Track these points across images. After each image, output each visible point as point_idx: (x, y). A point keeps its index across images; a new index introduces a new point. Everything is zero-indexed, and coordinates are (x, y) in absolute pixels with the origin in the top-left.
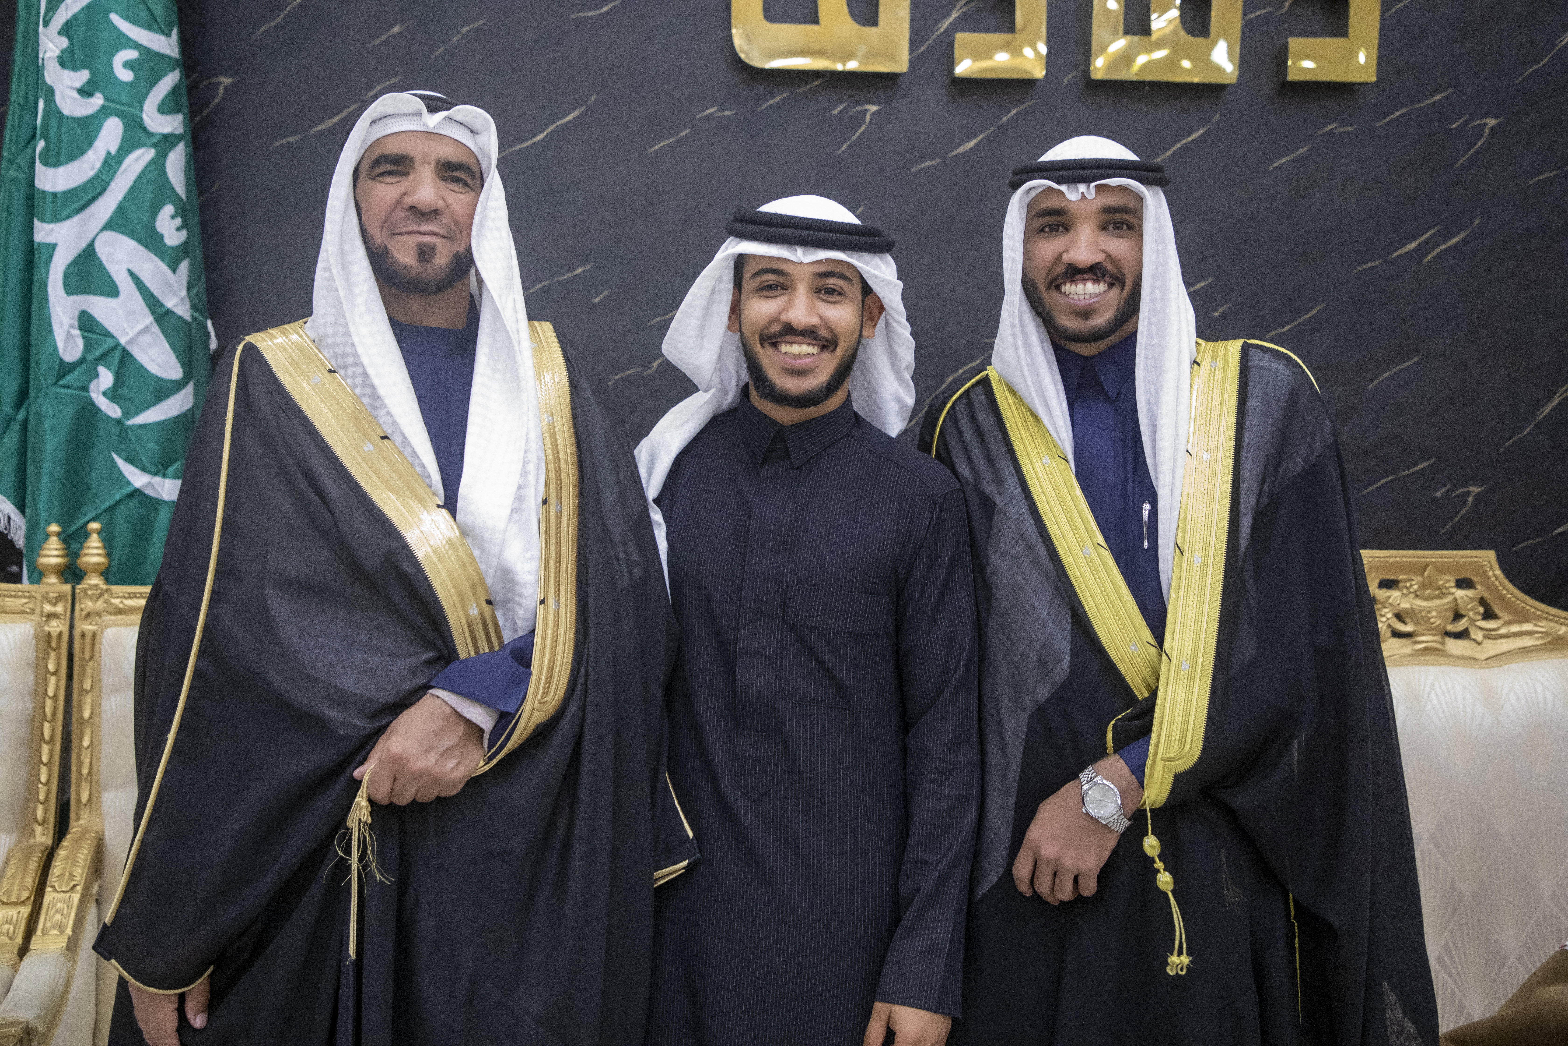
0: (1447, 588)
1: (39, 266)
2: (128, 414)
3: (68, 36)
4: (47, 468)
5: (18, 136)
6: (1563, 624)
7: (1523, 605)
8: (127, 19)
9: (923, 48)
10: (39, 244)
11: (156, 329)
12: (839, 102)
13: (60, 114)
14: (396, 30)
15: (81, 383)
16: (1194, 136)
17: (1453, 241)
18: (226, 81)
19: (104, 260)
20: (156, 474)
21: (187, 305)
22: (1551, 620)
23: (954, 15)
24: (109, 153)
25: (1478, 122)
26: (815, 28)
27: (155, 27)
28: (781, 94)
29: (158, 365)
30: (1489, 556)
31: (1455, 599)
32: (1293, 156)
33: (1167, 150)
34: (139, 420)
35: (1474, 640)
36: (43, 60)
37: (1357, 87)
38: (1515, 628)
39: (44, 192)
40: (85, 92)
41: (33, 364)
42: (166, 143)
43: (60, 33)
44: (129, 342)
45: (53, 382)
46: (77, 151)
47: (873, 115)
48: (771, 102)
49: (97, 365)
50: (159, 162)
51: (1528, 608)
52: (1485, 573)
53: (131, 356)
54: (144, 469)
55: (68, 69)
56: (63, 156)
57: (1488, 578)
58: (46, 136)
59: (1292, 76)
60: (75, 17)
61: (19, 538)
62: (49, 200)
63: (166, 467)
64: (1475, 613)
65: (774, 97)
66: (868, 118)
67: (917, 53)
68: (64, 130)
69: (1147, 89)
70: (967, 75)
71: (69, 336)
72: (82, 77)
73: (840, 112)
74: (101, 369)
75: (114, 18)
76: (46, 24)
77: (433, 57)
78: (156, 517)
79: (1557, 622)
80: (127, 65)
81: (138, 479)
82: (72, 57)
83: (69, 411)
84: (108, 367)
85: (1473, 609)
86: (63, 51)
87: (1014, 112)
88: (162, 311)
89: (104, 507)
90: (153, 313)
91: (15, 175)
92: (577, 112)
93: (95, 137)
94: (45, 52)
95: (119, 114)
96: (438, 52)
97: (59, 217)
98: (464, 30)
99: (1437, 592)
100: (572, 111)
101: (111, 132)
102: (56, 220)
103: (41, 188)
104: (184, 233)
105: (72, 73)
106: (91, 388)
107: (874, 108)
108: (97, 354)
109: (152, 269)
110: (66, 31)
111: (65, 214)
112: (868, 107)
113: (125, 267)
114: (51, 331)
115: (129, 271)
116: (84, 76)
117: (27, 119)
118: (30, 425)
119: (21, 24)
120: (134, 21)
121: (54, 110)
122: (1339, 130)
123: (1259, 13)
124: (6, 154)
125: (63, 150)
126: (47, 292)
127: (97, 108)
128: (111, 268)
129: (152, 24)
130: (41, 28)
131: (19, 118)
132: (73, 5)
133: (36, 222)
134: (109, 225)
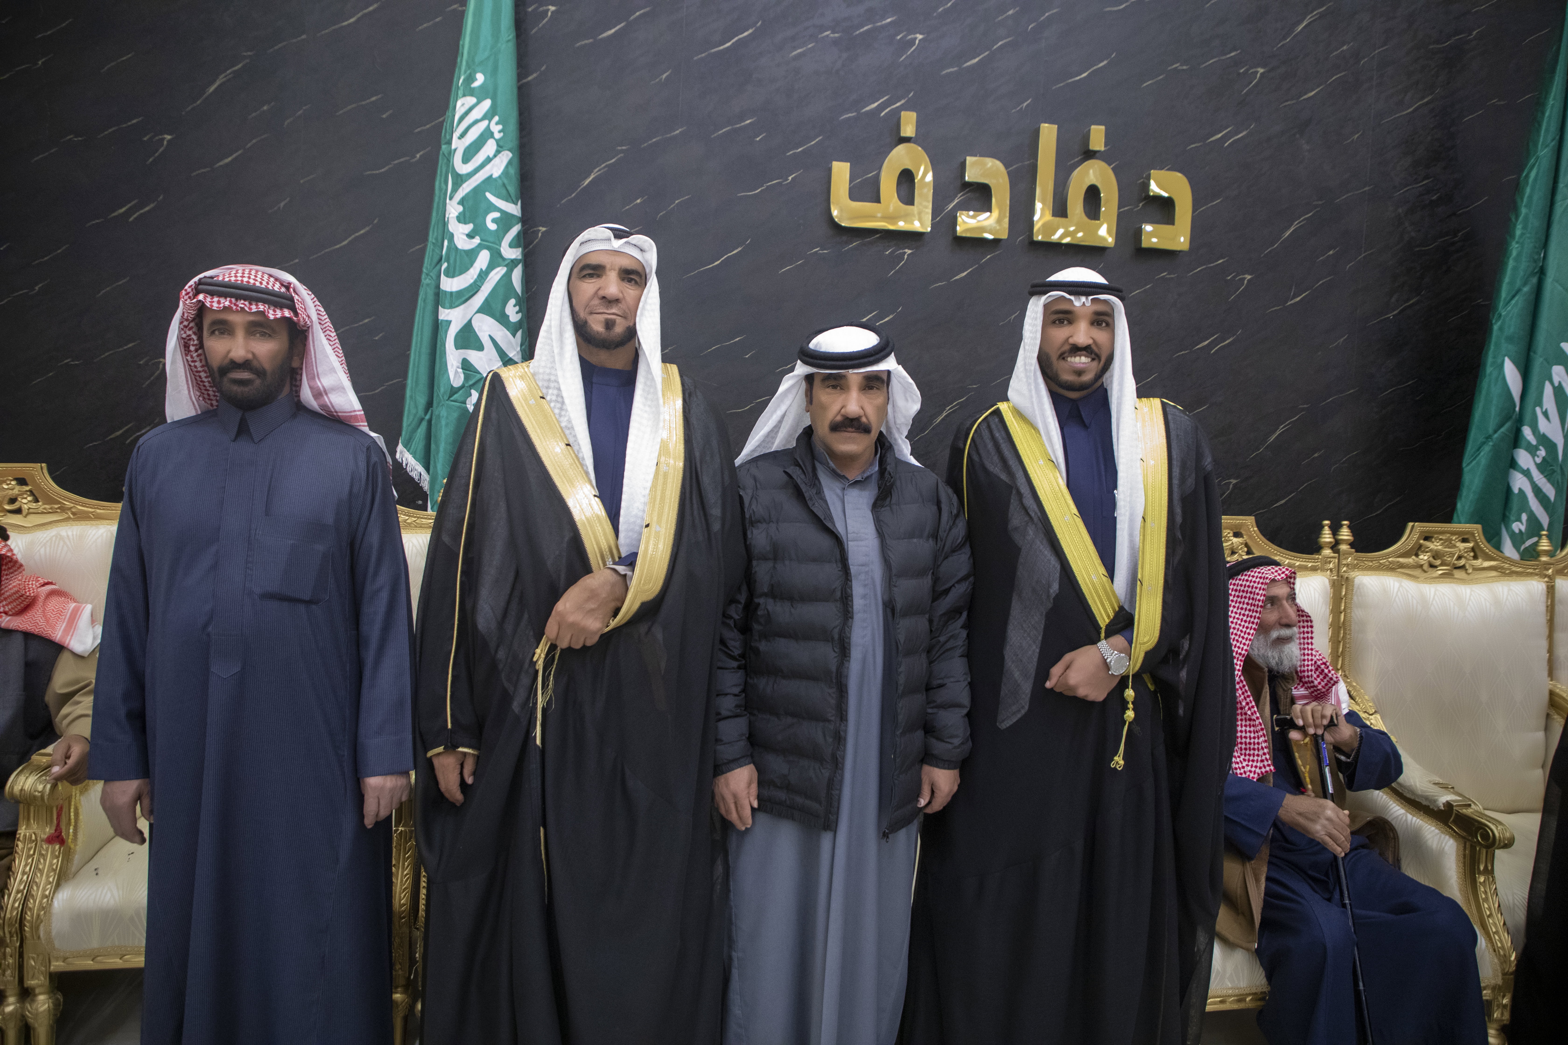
0: (1230, 536)
1: (441, 332)
3: (463, 205)
4: (442, 446)
5: (432, 260)
6: (1287, 558)
8: (495, 196)
9: (939, 219)
10: (442, 320)
12: (889, 247)
13: (456, 248)
14: (639, 201)
15: (462, 399)
17: (1227, 342)
18: (544, 229)
19: (477, 330)
21: (520, 356)
23: (956, 201)
24: (481, 269)
25: (1242, 276)
26: (879, 205)
27: (510, 200)
28: (856, 241)
30: (1251, 520)
31: (1232, 543)
32: (1143, 289)
36: (448, 218)
37: (1179, 253)
39: (446, 292)
40: (470, 236)
41: (436, 388)
42: (512, 264)
43: (459, 203)
45: (447, 398)
46: (464, 269)
47: (908, 255)
48: (850, 247)
49: (470, 389)
50: (508, 275)
51: (1270, 549)
52: (1249, 529)
55: (462, 223)
56: (456, 272)
57: (1251, 532)
58: (448, 261)
59: (1144, 245)
60: (467, 195)
61: (426, 485)
62: (448, 296)
65: (853, 242)
66: (906, 257)
67: (936, 221)
68: (458, 257)
69: (1063, 247)
70: (964, 235)
71: (456, 372)
72: (469, 227)
73: (889, 253)
74: (473, 392)
75: (488, 195)
76: (451, 199)
77: (659, 216)
80: (494, 221)
82: (465, 217)
83: (455, 415)
85: (1241, 549)
86: (460, 214)
87: (986, 258)
88: (507, 359)
90: (502, 361)
91: (429, 282)
92: (740, 249)
93: (475, 261)
94: (449, 214)
95: (488, 248)
96: (661, 213)
97: (453, 306)
98: (677, 202)
100: (737, 249)
101: (484, 258)
102: (451, 307)
103: (444, 289)
104: (520, 315)
105: (464, 226)
106: (467, 402)
107: (909, 252)
108: (471, 383)
109: (502, 335)
110: (462, 202)
111: (456, 304)
112: (906, 250)
113: (487, 334)
114: (447, 370)
115: (490, 336)
116: (470, 227)
117: (437, 251)
118: (433, 422)
119: (436, 199)
120: (498, 196)
121: (453, 246)
122: (1168, 276)
123: (1126, 208)
124: (424, 270)
125: (457, 268)
126: (445, 347)
127: (476, 245)
128: (480, 334)
129: (508, 198)
130: (448, 200)
131: (433, 250)
132: (466, 188)
133: (440, 309)
134: (480, 310)
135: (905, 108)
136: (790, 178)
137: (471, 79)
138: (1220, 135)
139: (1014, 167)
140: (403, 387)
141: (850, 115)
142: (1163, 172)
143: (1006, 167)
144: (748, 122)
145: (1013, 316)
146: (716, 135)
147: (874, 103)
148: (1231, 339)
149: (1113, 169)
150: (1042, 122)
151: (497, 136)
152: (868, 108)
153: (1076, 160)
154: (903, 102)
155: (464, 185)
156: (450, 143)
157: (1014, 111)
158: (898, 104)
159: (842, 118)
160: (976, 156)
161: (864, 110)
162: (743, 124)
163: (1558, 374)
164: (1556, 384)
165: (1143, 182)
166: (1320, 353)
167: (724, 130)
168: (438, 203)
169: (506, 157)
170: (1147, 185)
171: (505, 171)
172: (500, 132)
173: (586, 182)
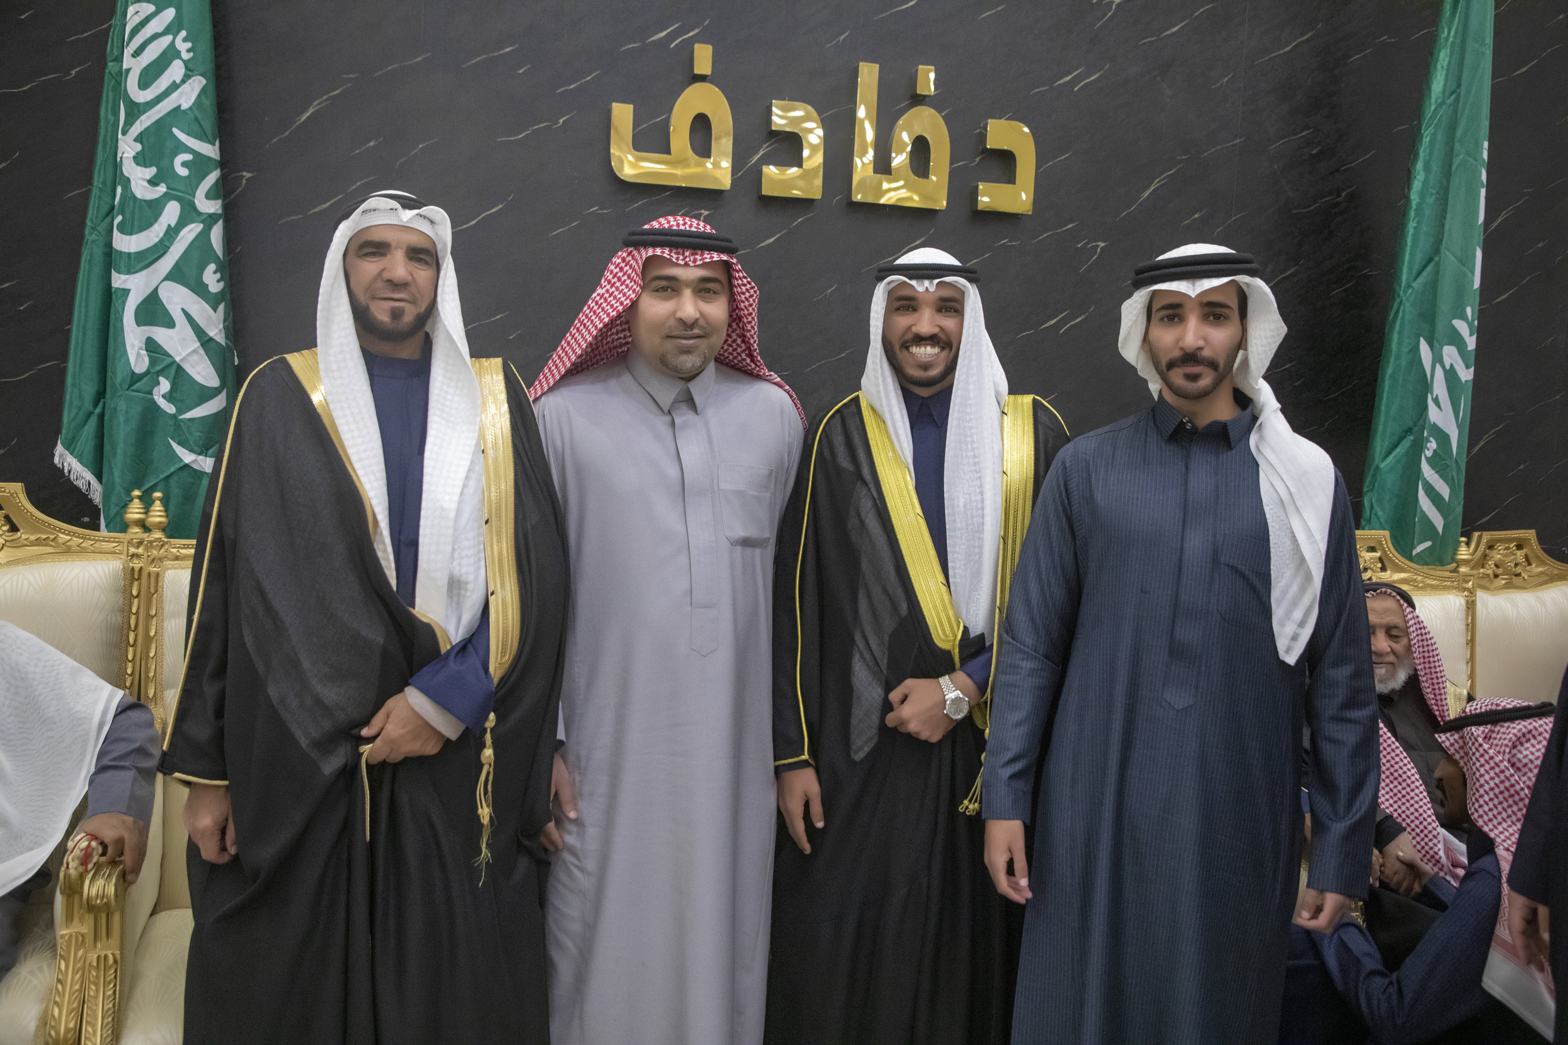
1: (115, 304)
2: (180, 411)
3: (142, 143)
4: (120, 448)
5: (100, 209)
8: (185, 133)
9: (740, 173)
10: (116, 289)
11: (202, 352)
12: (682, 207)
13: (135, 197)
14: (372, 144)
15: (148, 389)
17: (1078, 321)
18: (249, 175)
19: (164, 302)
20: (200, 454)
21: (223, 335)
24: (169, 225)
25: (1094, 244)
26: (668, 156)
27: (205, 138)
28: (642, 200)
29: (202, 376)
32: (980, 259)
34: (189, 415)
36: (121, 158)
37: (1020, 216)
39: (121, 252)
40: (153, 182)
41: (109, 374)
42: (210, 220)
43: (136, 140)
44: (182, 360)
45: (127, 387)
46: (147, 224)
48: (633, 205)
49: (159, 376)
50: (205, 234)
53: (184, 370)
54: (192, 451)
55: (141, 166)
56: (135, 227)
58: (122, 212)
59: (980, 207)
60: (147, 129)
61: (97, 498)
62: (124, 258)
63: (207, 450)
65: (637, 202)
67: (736, 176)
68: (137, 209)
69: (888, 209)
70: (770, 194)
71: (138, 354)
72: (151, 172)
74: (162, 379)
75: (175, 131)
76: (124, 133)
77: (398, 163)
78: (200, 485)
80: (184, 164)
81: (187, 457)
82: (144, 158)
83: (138, 408)
84: (167, 378)
86: (137, 153)
87: (800, 220)
88: (206, 339)
89: (162, 476)
90: (199, 340)
91: (97, 238)
92: (500, 206)
93: (160, 215)
94: (123, 153)
95: (178, 199)
96: (401, 160)
97: (132, 270)
98: (420, 146)
100: (497, 205)
101: (171, 212)
102: (129, 272)
103: (118, 248)
104: (222, 284)
105: (144, 169)
106: (154, 392)
107: (706, 213)
108: (158, 368)
109: (200, 309)
110: (139, 139)
111: (137, 268)
112: (703, 211)
113: (180, 307)
114: (126, 351)
115: (183, 310)
116: (153, 171)
117: (106, 198)
118: (106, 418)
119: (102, 132)
120: (189, 134)
121: (129, 195)
122: (1009, 244)
123: (959, 164)
124: (89, 223)
125: (136, 223)
126: (122, 324)
127: (161, 194)
128: (169, 307)
129: (202, 136)
130: (120, 136)
131: (100, 197)
132: (145, 121)
133: (114, 274)
134: (169, 277)
135: (699, 39)
136: (561, 121)
138: (1069, 78)
139: (829, 112)
140: (63, 372)
141: (632, 45)
142: (1002, 120)
143: (819, 113)
144: (509, 49)
145: (830, 291)
146: (467, 64)
147: (662, 31)
148: (1082, 317)
149: (943, 118)
150: (862, 61)
151: (186, 56)
152: (655, 38)
153: (903, 105)
154: (695, 31)
155: (143, 118)
156: (119, 59)
157: (828, 45)
158: (691, 34)
159: (622, 48)
160: (784, 99)
161: (650, 39)
162: (502, 52)
163: (1449, 356)
164: (1448, 367)
165: (981, 133)
167: (477, 58)
168: (106, 135)
169: (198, 83)
170: (982, 137)
171: (198, 102)
172: (188, 51)
173: (304, 117)
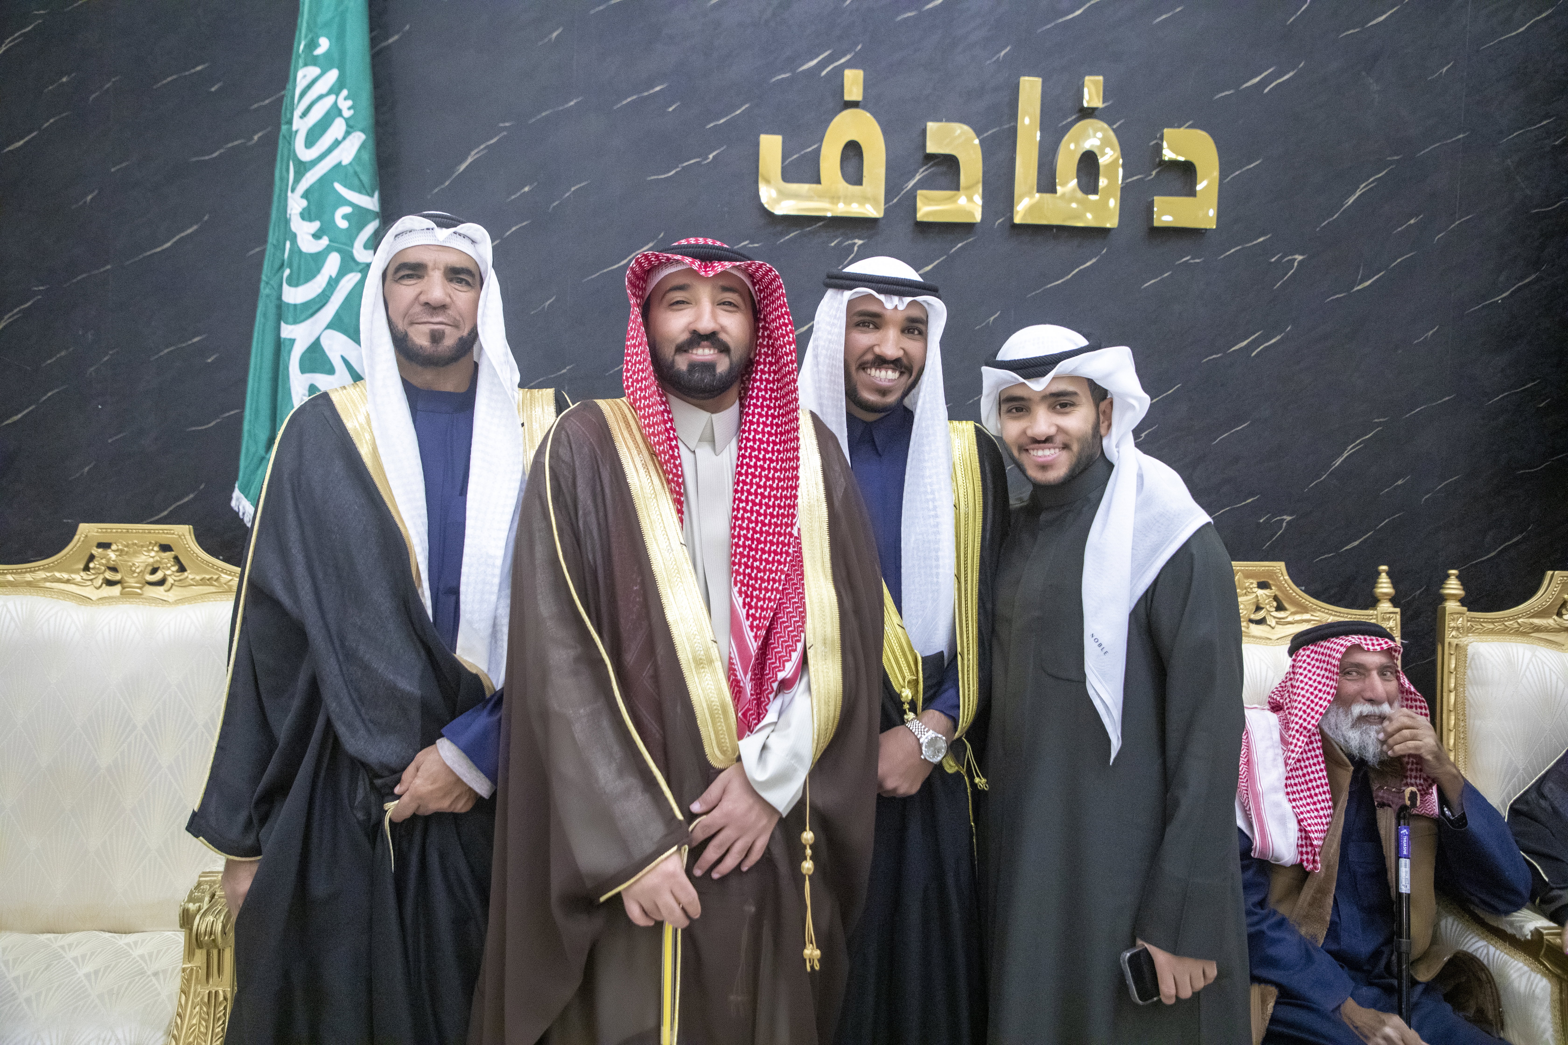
0: (1251, 589)
1: (284, 353)
3: (307, 199)
5: (272, 265)
6: (1331, 614)
7: (1304, 601)
8: (345, 186)
9: (895, 200)
10: (284, 339)
12: (836, 237)
13: (300, 251)
14: (526, 189)
16: (1088, 264)
17: (1273, 341)
19: (326, 350)
22: (1323, 612)
23: (916, 179)
24: (331, 277)
25: (1290, 257)
26: (818, 185)
27: (364, 192)
28: (794, 232)
30: (1280, 566)
31: (1257, 596)
32: (1159, 278)
33: (1069, 274)
35: (1270, 625)
36: (290, 214)
37: (1203, 231)
38: (1298, 617)
39: (288, 304)
40: (317, 236)
43: (302, 197)
46: (310, 276)
47: (859, 247)
48: (787, 238)
51: (1307, 603)
52: (1278, 577)
55: (306, 221)
56: (302, 280)
57: (1280, 581)
58: (290, 266)
59: (1156, 224)
60: (312, 186)
62: (291, 309)
64: (1271, 606)
65: (790, 234)
66: (856, 249)
67: (891, 204)
68: (302, 262)
69: (1055, 230)
70: (926, 220)
73: (835, 245)
75: (337, 186)
76: (293, 191)
77: (552, 207)
79: (1327, 613)
80: (345, 217)
82: (309, 213)
85: (1269, 603)
86: (304, 209)
87: (960, 245)
91: (269, 292)
93: (322, 266)
94: (291, 209)
95: (338, 251)
96: (555, 204)
97: (297, 321)
98: (573, 189)
99: (1244, 591)
100: (648, 244)
101: (333, 262)
102: (295, 323)
103: (286, 301)
105: (309, 223)
107: (861, 242)
110: (306, 194)
111: (301, 318)
112: (857, 241)
113: (339, 353)
114: (291, 398)
115: (342, 357)
116: (316, 225)
117: (278, 255)
119: (276, 189)
120: (349, 187)
121: (296, 249)
122: (1192, 261)
123: (1135, 178)
124: (263, 278)
125: (302, 276)
126: (288, 372)
127: (324, 246)
128: (330, 355)
129: (361, 189)
130: (290, 193)
131: (272, 253)
132: (310, 178)
133: (283, 324)
134: (330, 326)
135: (850, 65)
136: (711, 156)
137: (313, 44)
138: (1257, 79)
139: (990, 132)
140: (239, 420)
141: (783, 76)
142: (1182, 129)
143: (978, 133)
144: (658, 89)
145: (993, 318)
146: (619, 106)
147: (812, 59)
148: (1278, 337)
149: (1114, 130)
150: (1024, 75)
151: (347, 113)
152: (805, 67)
153: (1069, 120)
154: (848, 57)
155: (309, 174)
156: (290, 121)
157: (988, 62)
158: (843, 60)
159: (774, 80)
160: (941, 121)
161: (801, 69)
162: (651, 92)
165: (1155, 145)
166: (1400, 352)
167: (629, 100)
168: (278, 196)
169: (358, 138)
170: (1159, 148)
171: (357, 157)
172: (349, 109)
173: (463, 167)
